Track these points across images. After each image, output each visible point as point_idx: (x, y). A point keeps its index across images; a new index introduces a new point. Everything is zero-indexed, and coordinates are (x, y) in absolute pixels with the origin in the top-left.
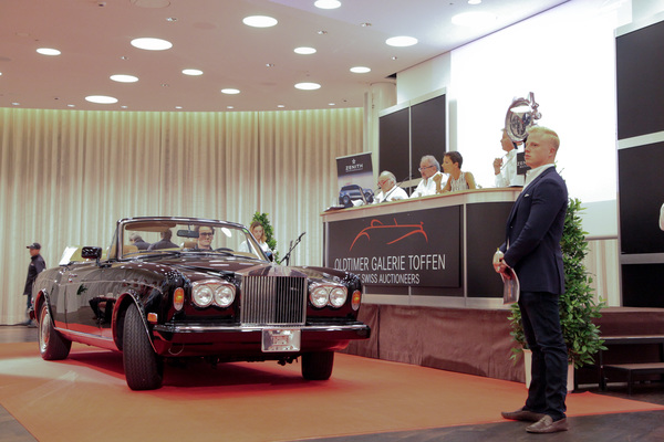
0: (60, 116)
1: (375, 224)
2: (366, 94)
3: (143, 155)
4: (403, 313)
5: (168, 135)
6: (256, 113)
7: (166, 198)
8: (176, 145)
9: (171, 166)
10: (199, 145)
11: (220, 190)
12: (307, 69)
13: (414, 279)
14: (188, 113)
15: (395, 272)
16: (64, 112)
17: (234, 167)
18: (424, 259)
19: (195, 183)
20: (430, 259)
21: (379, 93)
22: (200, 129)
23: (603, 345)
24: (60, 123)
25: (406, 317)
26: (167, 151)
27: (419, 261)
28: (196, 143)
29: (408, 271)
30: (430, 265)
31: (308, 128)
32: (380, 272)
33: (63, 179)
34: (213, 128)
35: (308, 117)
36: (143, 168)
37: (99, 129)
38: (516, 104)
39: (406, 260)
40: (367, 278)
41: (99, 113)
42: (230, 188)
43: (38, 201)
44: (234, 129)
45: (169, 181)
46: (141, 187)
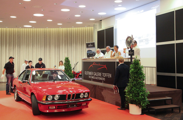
0: (18, 30)
1: (94, 64)
2: (94, 25)
3: (39, 39)
4: (101, 88)
5: (45, 34)
6: (67, 28)
7: (45, 50)
8: (47, 36)
9: (46, 42)
10: (53, 36)
11: (58, 47)
12: (78, 19)
13: (104, 79)
14: (50, 29)
15: (99, 77)
16: (19, 29)
17: (61, 42)
18: (106, 74)
20: (108, 74)
21: (98, 24)
22: (53, 32)
24: (18, 32)
26: (45, 38)
27: (105, 75)
28: (52, 36)
29: (102, 77)
30: (108, 76)
31: (80, 32)
32: (95, 76)
33: (19, 45)
34: (56, 32)
35: (80, 30)
36: (39, 43)
37: (27, 33)
38: (128, 37)
39: (102, 74)
40: (92, 77)
41: (27, 29)
42: (61, 47)
43: (13, 52)
44: (61, 32)
45: (45, 45)
46: (38, 47)
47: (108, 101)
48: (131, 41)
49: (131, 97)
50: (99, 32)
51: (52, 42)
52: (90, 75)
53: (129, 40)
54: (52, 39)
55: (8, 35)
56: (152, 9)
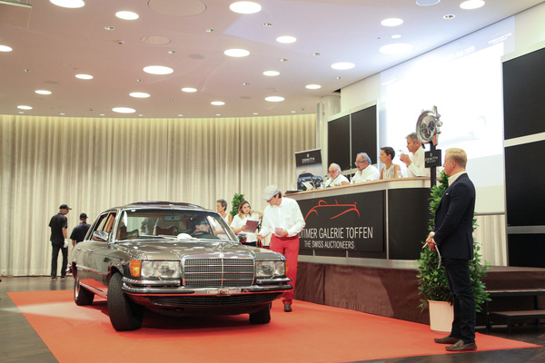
0: (95, 123)
1: (322, 204)
2: (318, 105)
3: (154, 151)
4: (342, 270)
5: (173, 136)
6: (238, 119)
7: (171, 182)
8: (179, 143)
9: (175, 159)
10: (196, 143)
11: (211, 176)
12: (273, 87)
13: (351, 245)
14: (187, 119)
15: (336, 239)
16: (98, 119)
18: (357, 230)
19: (193, 170)
20: (362, 230)
21: (328, 103)
22: (196, 131)
23: (489, 297)
24: (95, 128)
25: (344, 274)
26: (172, 147)
27: (354, 232)
28: (193, 142)
29: (345, 239)
30: (362, 234)
31: (277, 129)
32: (325, 239)
33: (97, 169)
34: (206, 131)
35: (277, 123)
36: (154, 160)
37: (122, 131)
38: (424, 114)
39: (344, 231)
40: (316, 244)
41: (123, 119)
42: (219, 174)
43: (79, 185)
44: (222, 131)
45: (173, 170)
46: (153, 175)
47: (363, 307)
48: (434, 125)
49: (436, 280)
50: (332, 125)
51: (193, 158)
52: (308, 239)
53: (425, 121)
54: (193, 150)
55: (65, 137)
56: (492, 44)
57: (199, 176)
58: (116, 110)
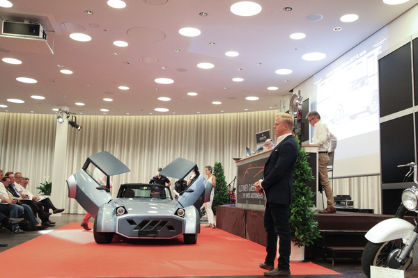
0: (149, 119)
1: (250, 167)
2: (281, 101)
5: (197, 126)
8: (201, 131)
9: (198, 141)
11: (221, 153)
12: (246, 90)
16: (152, 116)
17: (228, 140)
19: (210, 149)
21: (287, 100)
23: (321, 234)
26: (197, 134)
32: (251, 192)
34: (218, 123)
40: (248, 196)
45: (197, 149)
52: (245, 192)
55: (132, 128)
57: (213, 152)
58: (156, 110)
